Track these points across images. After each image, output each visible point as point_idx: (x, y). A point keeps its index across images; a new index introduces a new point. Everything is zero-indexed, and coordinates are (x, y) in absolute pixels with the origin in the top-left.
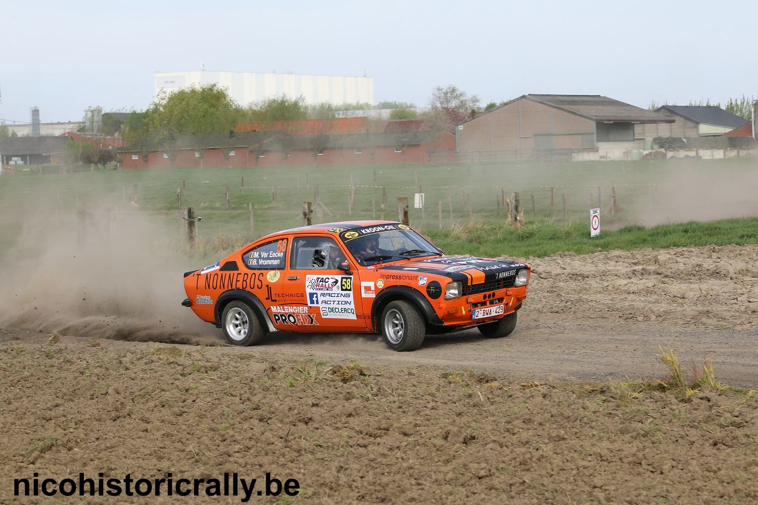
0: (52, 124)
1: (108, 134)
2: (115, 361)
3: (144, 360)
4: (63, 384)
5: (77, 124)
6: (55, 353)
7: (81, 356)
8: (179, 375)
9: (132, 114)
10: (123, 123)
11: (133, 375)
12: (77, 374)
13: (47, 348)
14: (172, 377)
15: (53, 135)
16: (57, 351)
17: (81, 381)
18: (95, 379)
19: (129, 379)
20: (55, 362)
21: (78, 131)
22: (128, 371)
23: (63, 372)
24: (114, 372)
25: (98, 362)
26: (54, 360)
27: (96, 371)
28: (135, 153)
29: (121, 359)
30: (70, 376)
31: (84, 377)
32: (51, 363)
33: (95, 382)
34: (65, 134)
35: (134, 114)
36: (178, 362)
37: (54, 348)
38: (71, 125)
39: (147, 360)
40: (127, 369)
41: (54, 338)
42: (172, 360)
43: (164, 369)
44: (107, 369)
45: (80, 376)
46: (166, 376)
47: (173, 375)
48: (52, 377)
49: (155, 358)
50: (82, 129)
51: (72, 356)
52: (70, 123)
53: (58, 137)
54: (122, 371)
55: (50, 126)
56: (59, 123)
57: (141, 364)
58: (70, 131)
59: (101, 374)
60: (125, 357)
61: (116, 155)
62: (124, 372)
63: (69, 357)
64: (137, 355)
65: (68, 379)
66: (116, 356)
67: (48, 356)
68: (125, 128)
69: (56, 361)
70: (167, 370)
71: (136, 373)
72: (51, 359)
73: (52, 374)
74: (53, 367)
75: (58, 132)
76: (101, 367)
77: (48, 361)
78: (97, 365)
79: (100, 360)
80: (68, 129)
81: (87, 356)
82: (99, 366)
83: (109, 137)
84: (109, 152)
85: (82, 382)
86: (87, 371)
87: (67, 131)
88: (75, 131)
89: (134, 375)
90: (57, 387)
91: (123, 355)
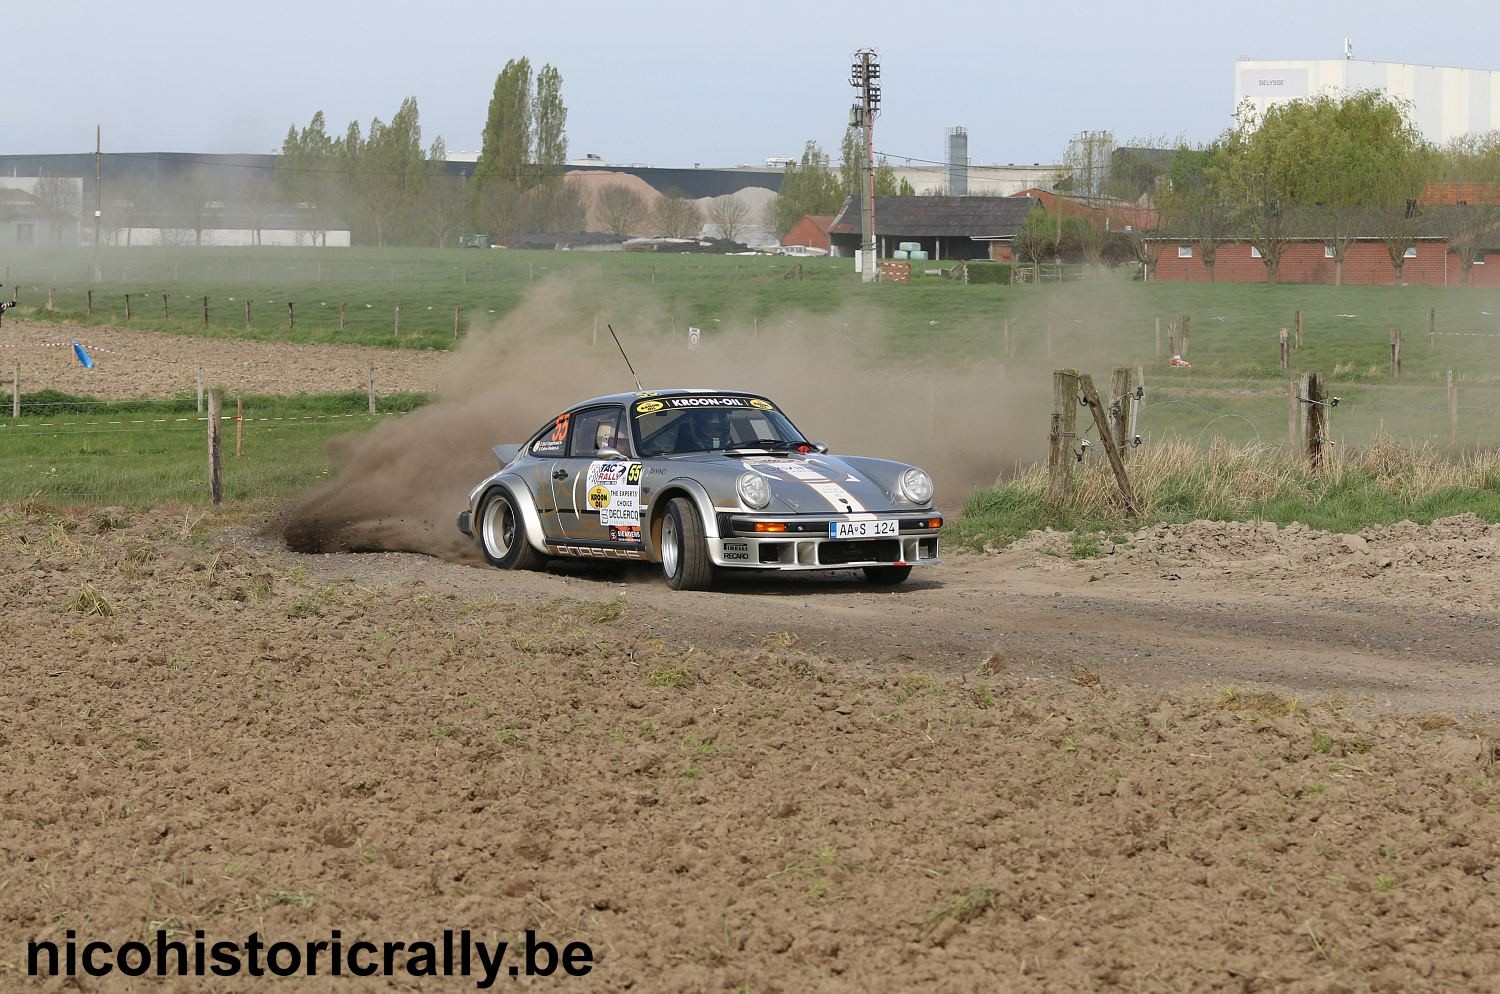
0: (996, 169)
1: (1123, 197)
2: (1134, 720)
3: (1201, 721)
4: (1012, 766)
5: (1053, 173)
6: (995, 696)
7: (1054, 704)
8: (1280, 759)
9: (1179, 153)
10: (1161, 173)
11: (1175, 755)
12: (1045, 747)
13: (974, 682)
14: (1265, 763)
15: (996, 195)
16: (997, 690)
17: (1055, 763)
18: (1087, 758)
19: (1166, 763)
20: (994, 716)
21: (1056, 187)
22: (1162, 743)
23: (1012, 739)
24: (1132, 746)
25: (1095, 721)
26: (991, 711)
27: (1091, 740)
28: (1186, 244)
29: (1148, 717)
30: (1030, 752)
31: (1061, 752)
32: (985, 718)
33: (1088, 765)
34: (1025, 193)
35: (1183, 153)
36: (1279, 729)
37: (994, 682)
38: (1040, 173)
39: (1208, 722)
40: (1160, 739)
41: (994, 659)
42: (1265, 723)
43: (1247, 743)
44: (1114, 737)
45: (1052, 751)
46: (1251, 759)
47: (1266, 758)
48: (987, 750)
49: (1225, 717)
50: (1064, 184)
51: (1033, 704)
52: (1036, 167)
53: (1007, 200)
54: (1149, 743)
55: (992, 173)
56: (1011, 168)
57: (1192, 731)
58: (1036, 186)
59: (1100, 749)
60: (1155, 710)
61: (1142, 248)
62: (1154, 746)
63: (1026, 705)
64: (1184, 709)
65: (1024, 757)
66: (1136, 710)
67: (979, 700)
68: (1165, 183)
69: (998, 713)
70: (1254, 747)
71: (1181, 749)
72: (986, 708)
73: (986, 744)
74: (989, 726)
75: (1008, 188)
76: (1101, 731)
77: (979, 714)
78: (1092, 726)
79: (1096, 717)
80: (1032, 180)
81: (1068, 706)
82: (1095, 729)
83: (1125, 204)
84: (1124, 237)
85: (1057, 765)
86: (1069, 740)
87: (1030, 186)
88: (1049, 187)
89: (1177, 754)
90: (997, 773)
91: (1151, 707)
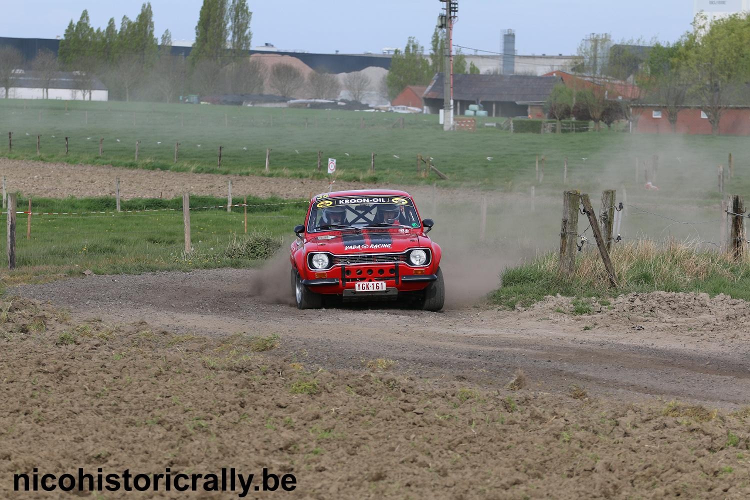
0: (534, 57)
1: (617, 77)
2: (609, 422)
3: (653, 423)
4: (528, 451)
5: (571, 60)
6: (519, 404)
7: (557, 410)
8: (704, 450)
9: (654, 48)
10: (641, 61)
11: (635, 445)
12: (549, 438)
13: (505, 395)
14: (694, 452)
15: (533, 75)
16: (521, 400)
17: (555, 449)
18: (577, 446)
19: (629, 451)
20: (517, 417)
21: (573, 70)
22: (627, 438)
23: (528, 433)
24: (607, 439)
25: (583, 422)
26: (516, 414)
27: (581, 434)
28: (658, 109)
29: (619, 419)
30: (539, 441)
31: (560, 442)
32: (511, 419)
33: (577, 451)
34: (552, 73)
35: (657, 49)
36: (704, 429)
37: (518, 394)
38: (563, 61)
39: (658, 424)
40: (626, 434)
41: (517, 380)
42: (695, 425)
43: (683, 439)
44: (596, 433)
45: (554, 441)
46: (685, 449)
47: (696, 448)
48: (511, 439)
49: (669, 421)
50: (578, 68)
51: (543, 410)
52: (560, 57)
53: (541, 78)
54: (619, 437)
55: (531, 60)
56: (544, 57)
57: (646, 430)
58: (560, 69)
59: (586, 440)
60: (623, 416)
61: (628, 110)
62: (621, 439)
63: (539, 411)
64: (642, 415)
65: (536, 444)
66: (610, 415)
67: (507, 407)
68: (645, 68)
69: (519, 415)
70: (688, 441)
71: (639, 442)
72: (512, 411)
73: (511, 436)
74: (513, 424)
75: (541, 70)
76: (587, 429)
77: (507, 416)
78: (580, 425)
79: (585, 419)
80: (558, 65)
81: (566, 412)
82: (583, 427)
83: (619, 82)
84: (617, 104)
85: (556, 450)
86: (564, 433)
87: (556, 68)
88: (569, 71)
89: (636, 444)
90: (517, 455)
91: (621, 413)
